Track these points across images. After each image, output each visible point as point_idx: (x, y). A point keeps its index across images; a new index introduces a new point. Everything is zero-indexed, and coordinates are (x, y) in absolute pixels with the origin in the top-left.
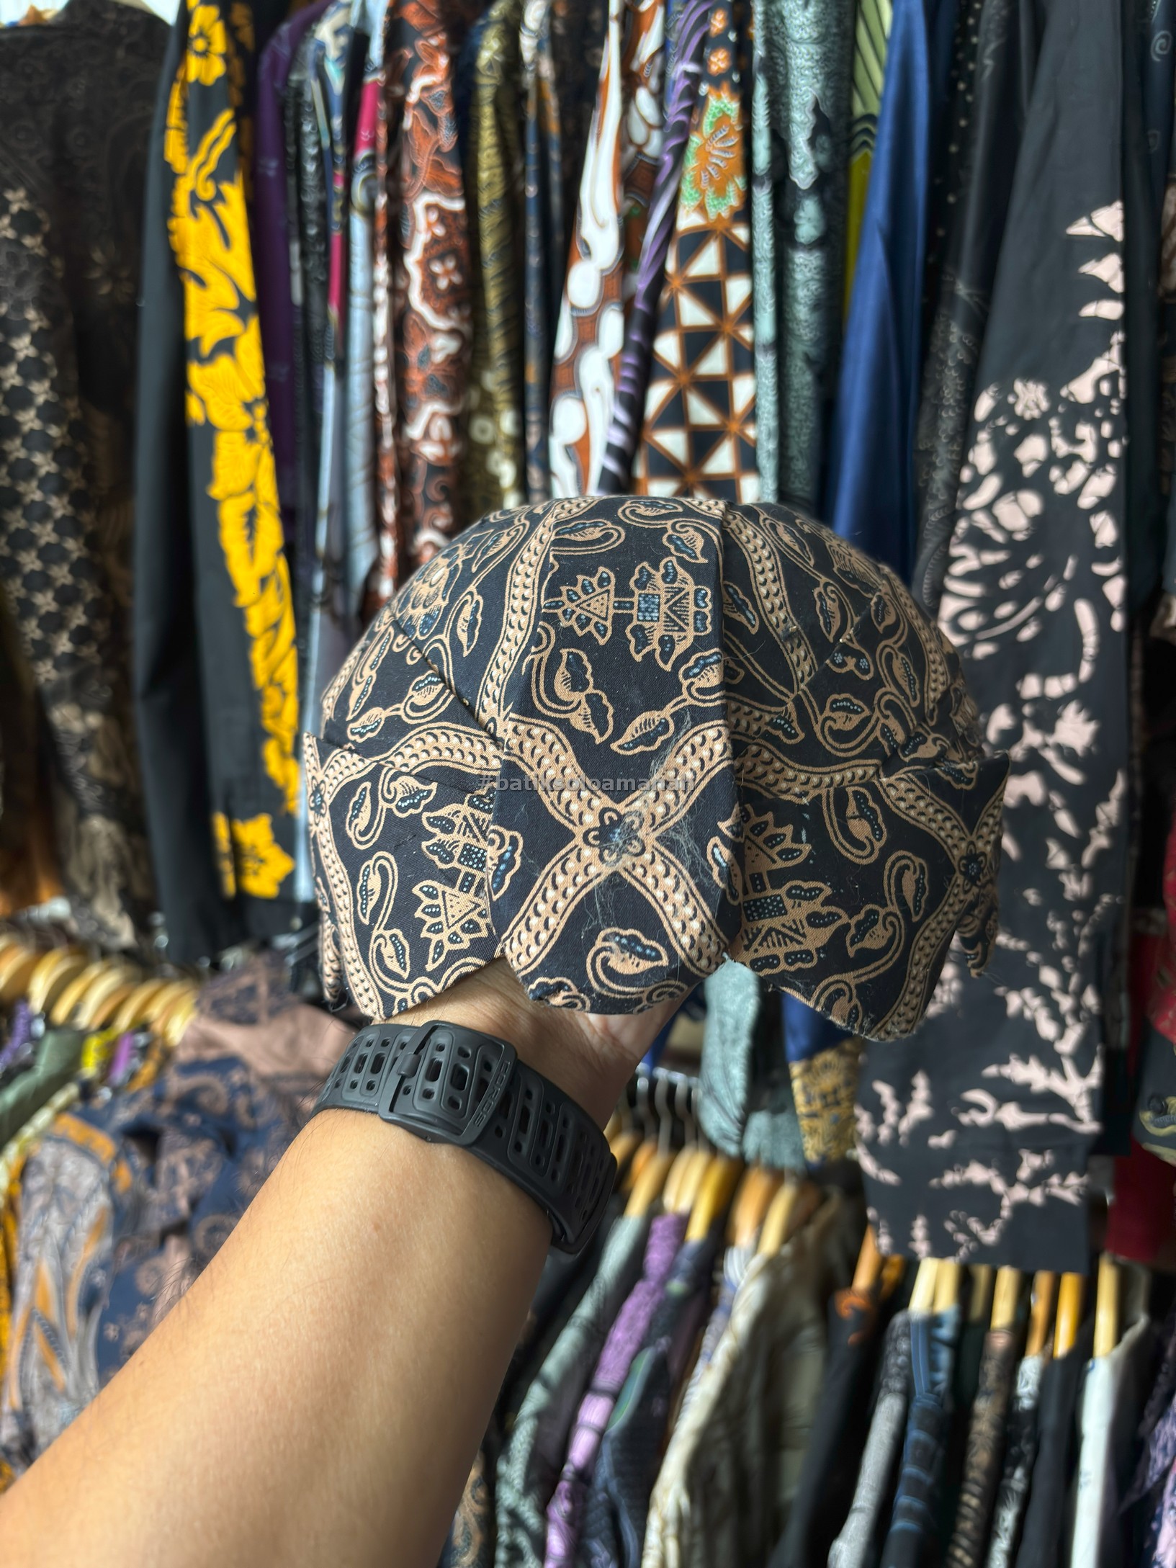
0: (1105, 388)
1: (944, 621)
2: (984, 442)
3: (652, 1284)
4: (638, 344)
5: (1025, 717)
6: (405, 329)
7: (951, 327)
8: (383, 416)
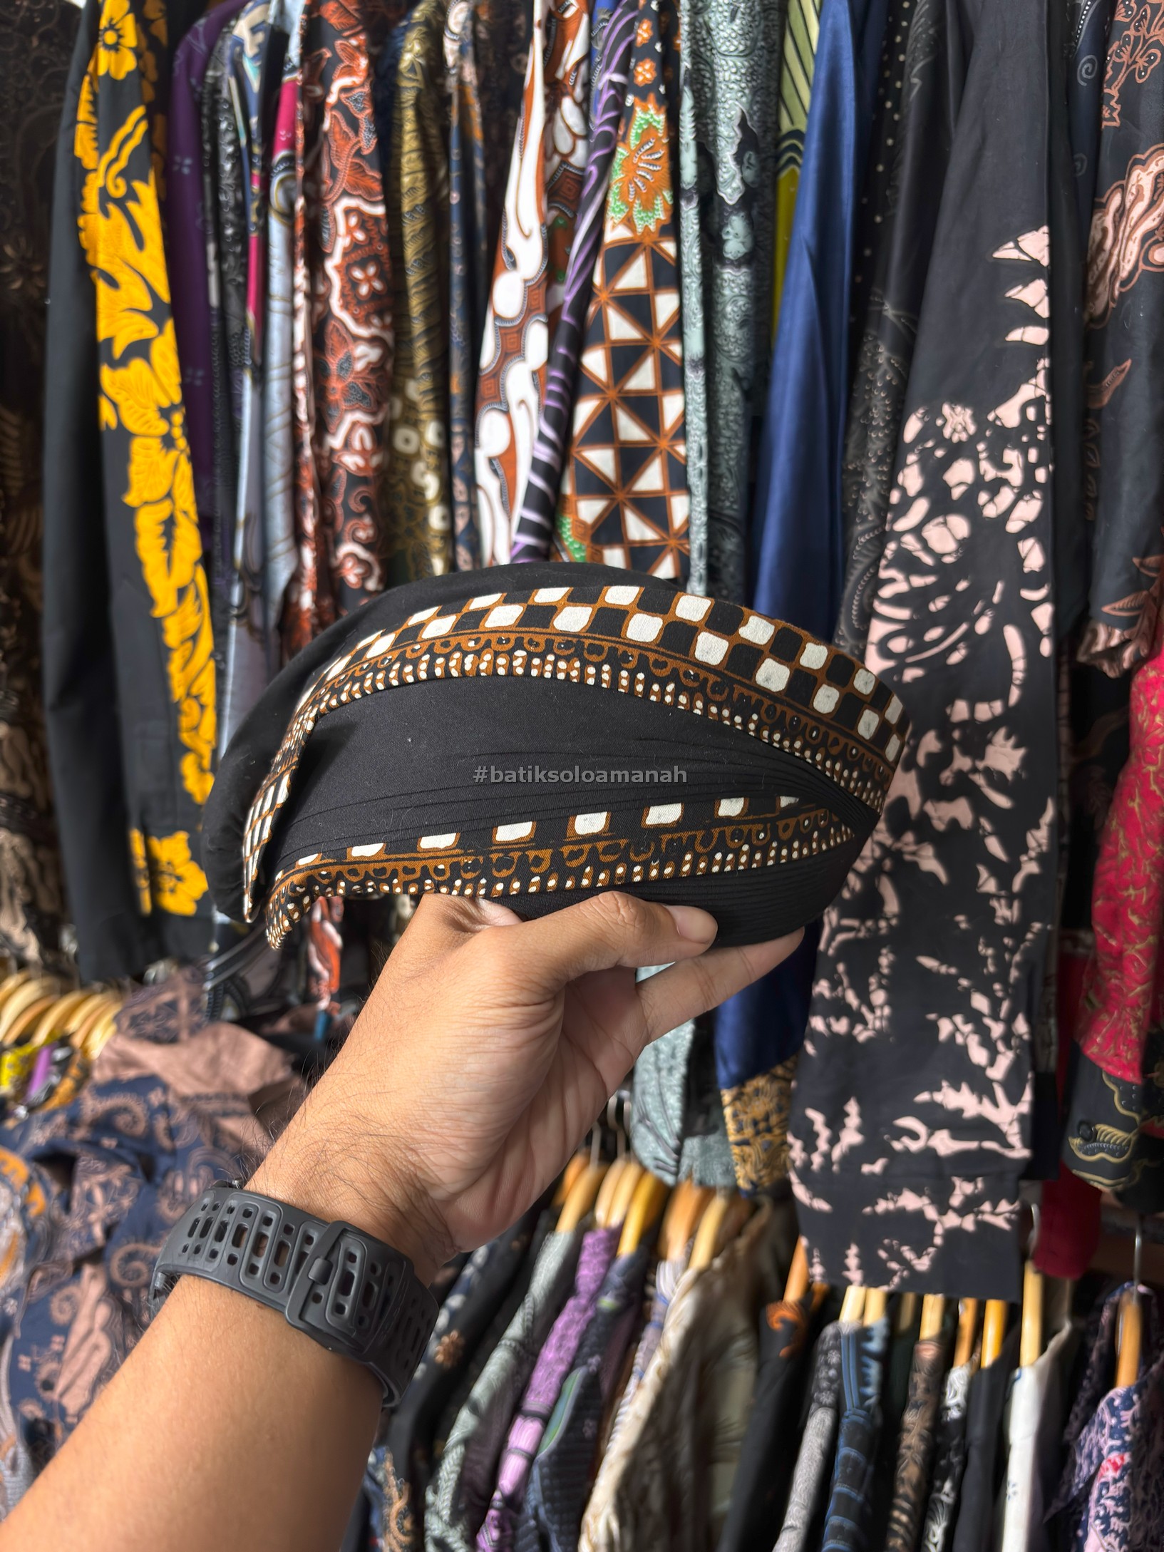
0: (1031, 413)
1: (872, 643)
2: (912, 464)
3: (583, 1301)
4: (566, 358)
5: (953, 742)
6: (326, 336)
7: (880, 347)
8: (304, 424)
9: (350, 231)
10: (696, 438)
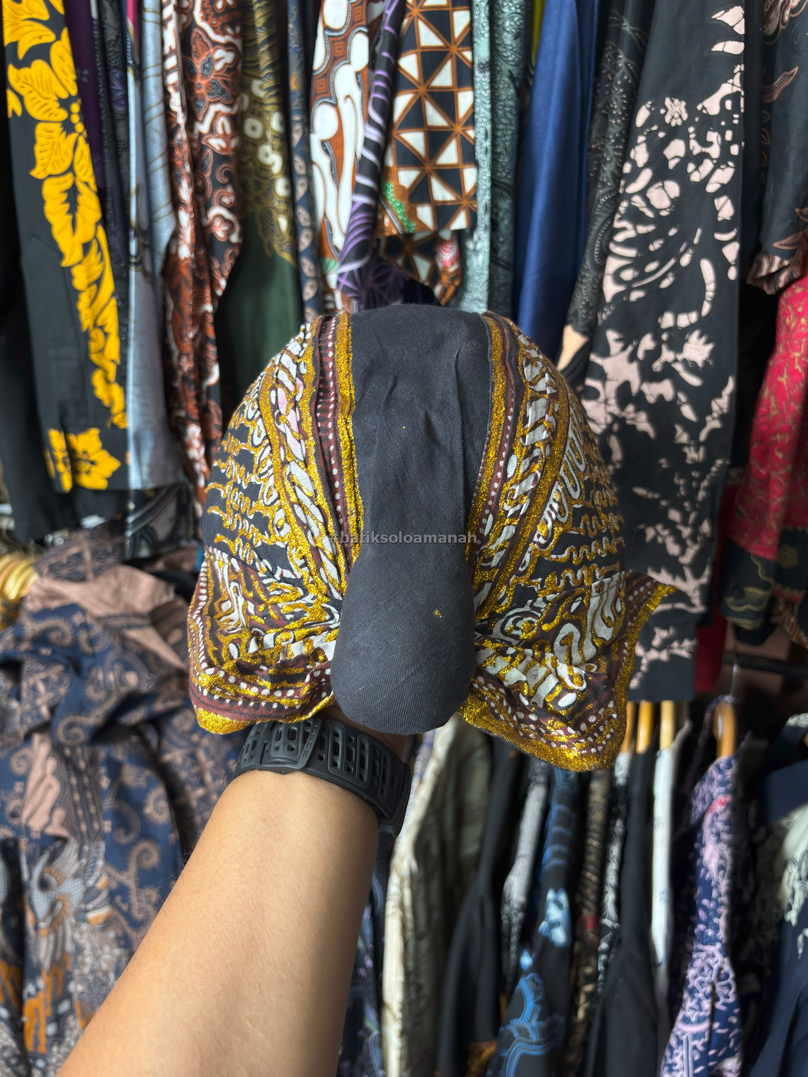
0: (729, 104)
1: (609, 274)
2: (642, 143)
4: (388, 60)
5: (662, 342)
6: (192, 41)
7: (619, 54)
8: (176, 113)
10: (483, 124)
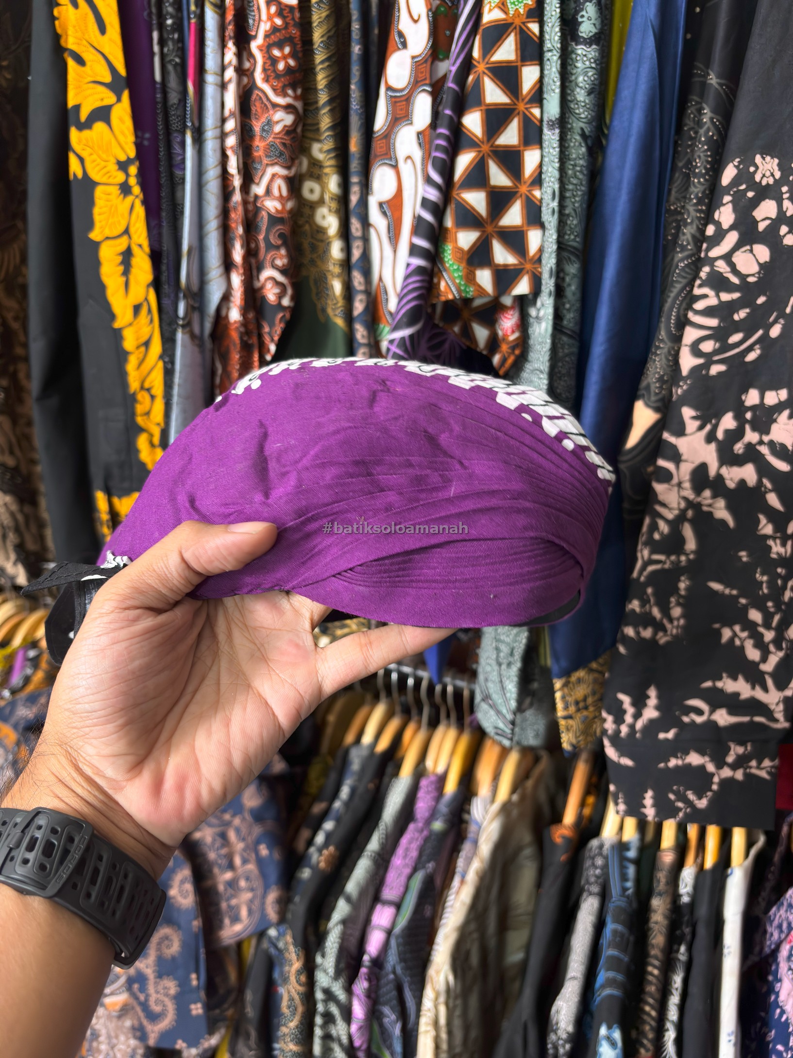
1: (686, 345)
2: (727, 203)
3: (420, 825)
4: (451, 117)
5: (747, 421)
6: (252, 103)
7: (704, 109)
8: (233, 176)
9: (270, 18)
10: (551, 184)
